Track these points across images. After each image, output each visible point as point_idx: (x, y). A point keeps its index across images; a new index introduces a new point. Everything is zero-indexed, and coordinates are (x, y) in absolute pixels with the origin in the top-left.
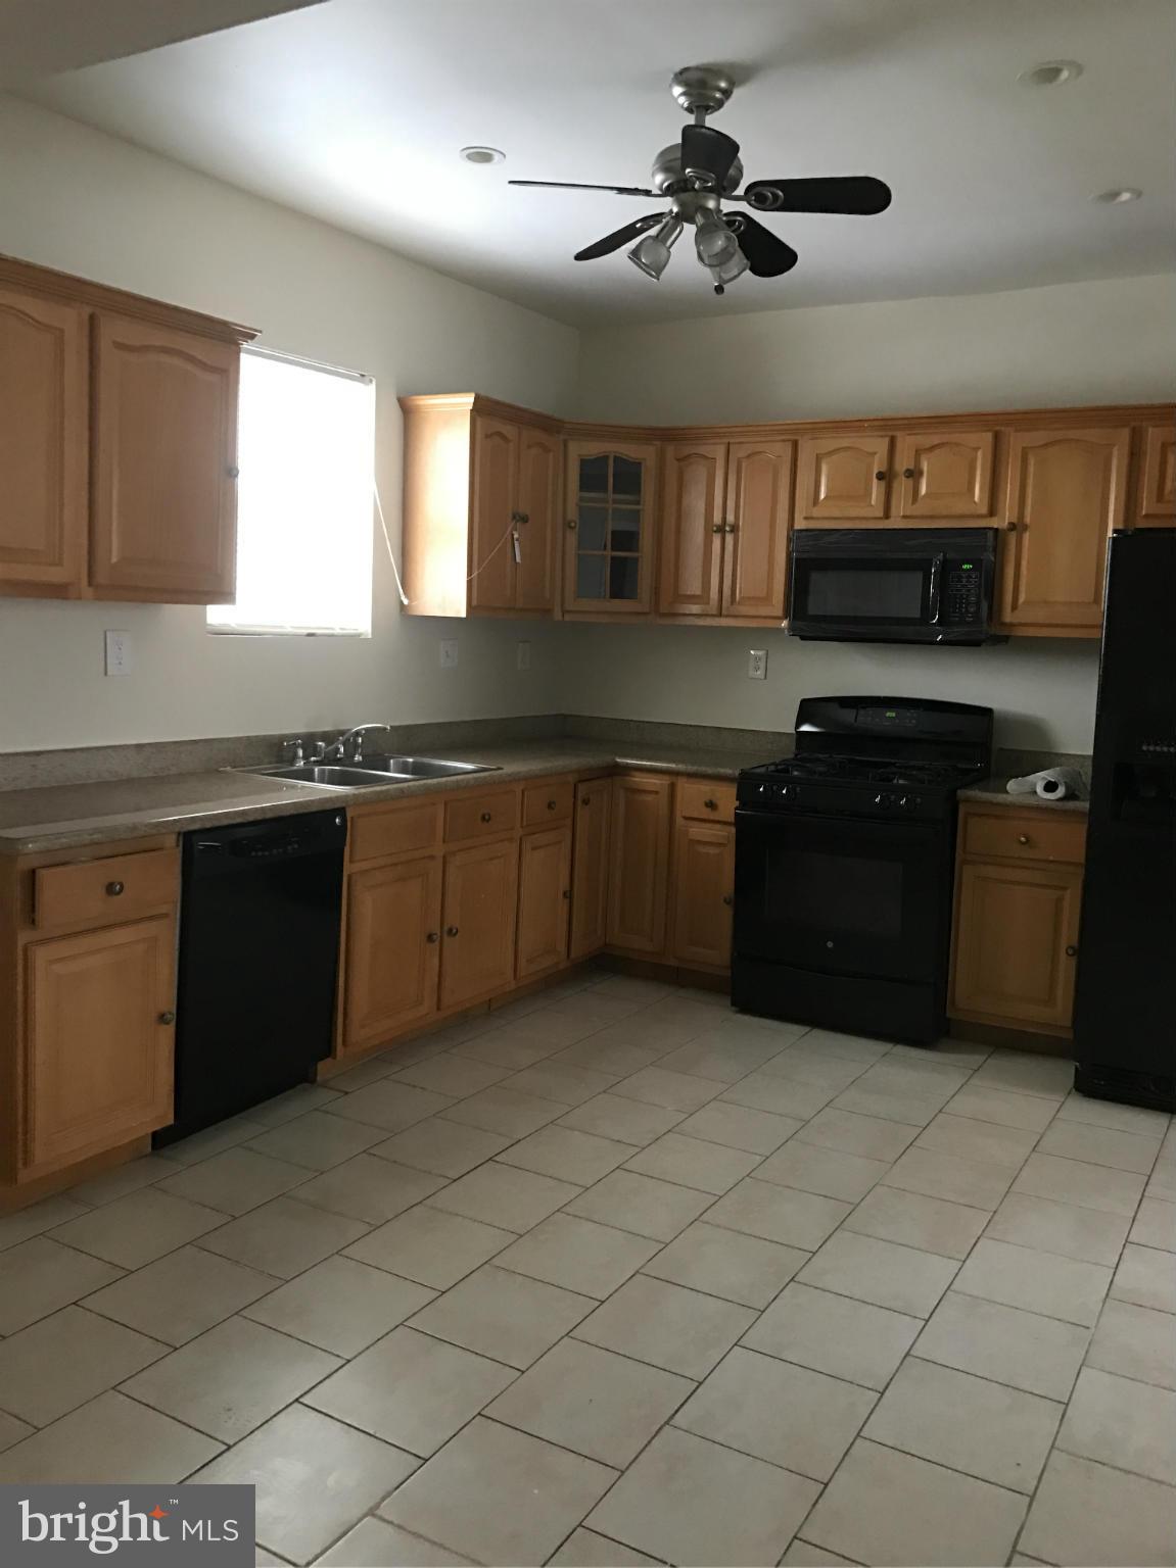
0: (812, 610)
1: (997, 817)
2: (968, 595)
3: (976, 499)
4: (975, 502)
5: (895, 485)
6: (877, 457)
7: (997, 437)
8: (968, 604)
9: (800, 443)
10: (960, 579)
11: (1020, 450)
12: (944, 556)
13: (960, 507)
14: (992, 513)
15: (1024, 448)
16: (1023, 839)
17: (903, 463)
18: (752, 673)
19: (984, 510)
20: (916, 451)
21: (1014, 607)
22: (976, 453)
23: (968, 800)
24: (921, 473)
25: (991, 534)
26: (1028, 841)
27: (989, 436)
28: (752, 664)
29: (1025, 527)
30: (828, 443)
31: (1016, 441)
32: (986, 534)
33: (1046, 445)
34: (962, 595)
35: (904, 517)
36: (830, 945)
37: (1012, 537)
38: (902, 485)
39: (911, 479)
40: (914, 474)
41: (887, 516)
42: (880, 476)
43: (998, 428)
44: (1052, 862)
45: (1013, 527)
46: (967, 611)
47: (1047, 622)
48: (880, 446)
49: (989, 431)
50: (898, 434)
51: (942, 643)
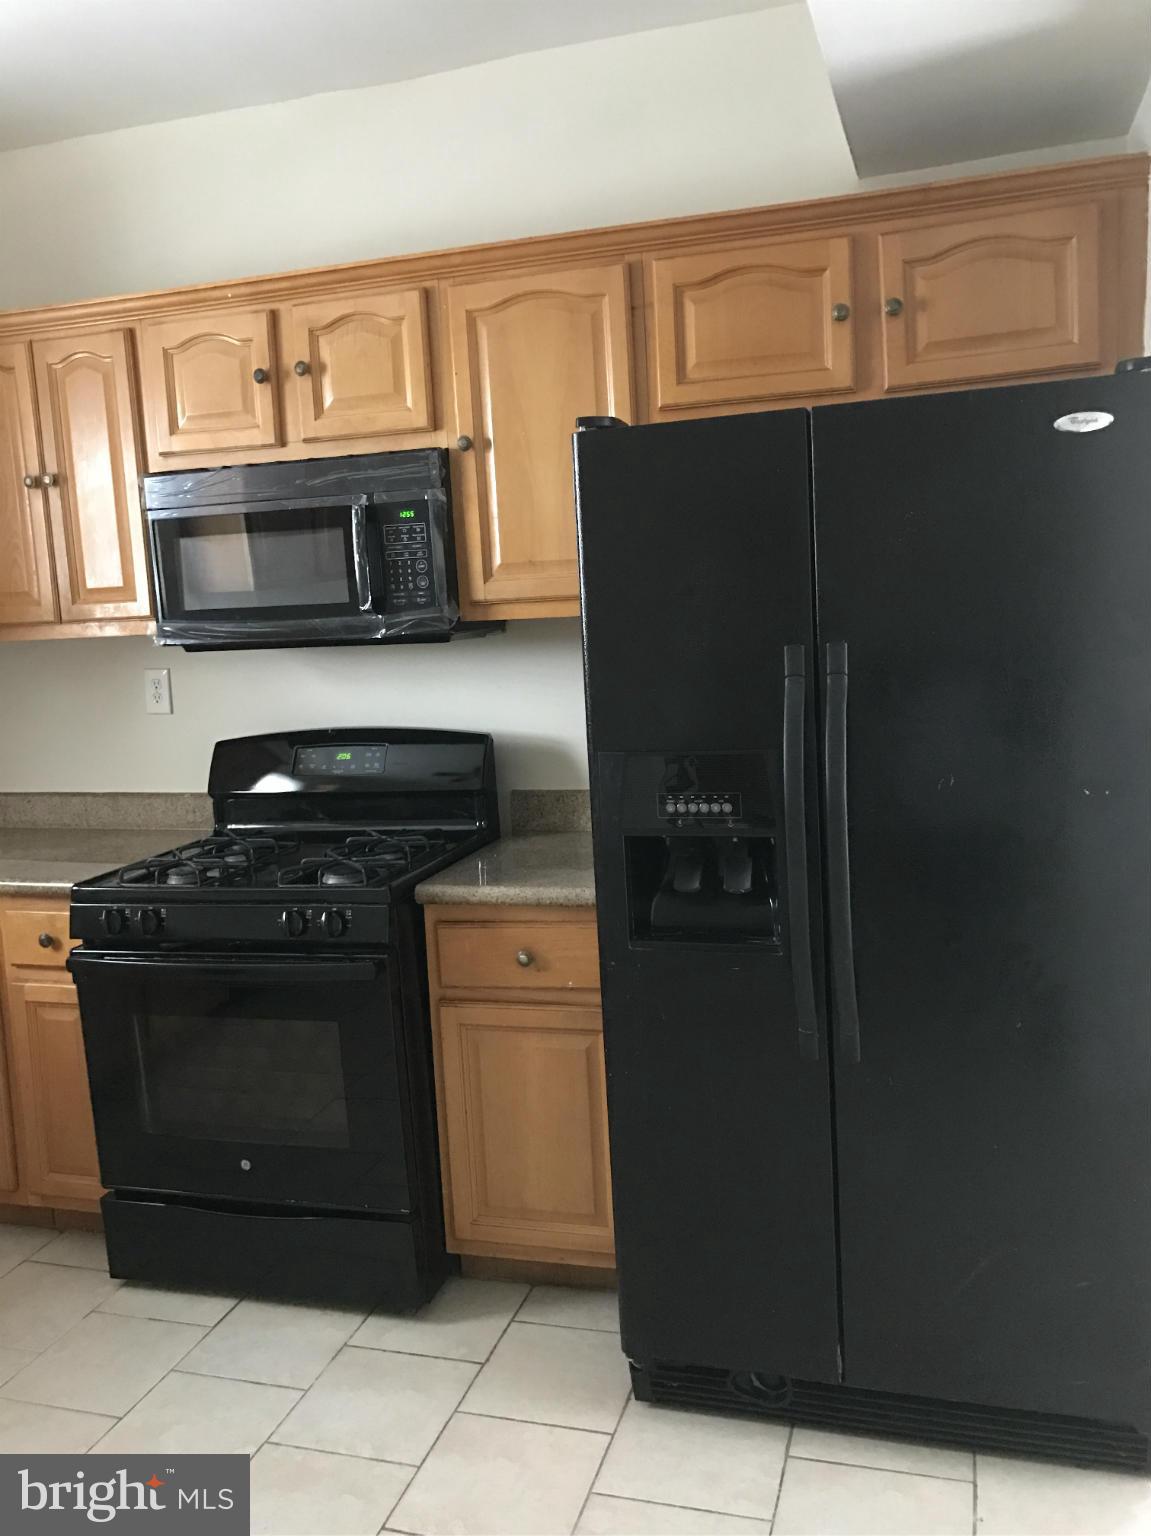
0: (190, 604)
1: (484, 923)
2: (414, 561)
3: (409, 403)
4: (409, 409)
5: (288, 388)
6: (253, 345)
7: (427, 297)
8: (415, 574)
9: (138, 334)
10: (398, 532)
11: (464, 314)
12: (368, 499)
13: (385, 418)
14: (436, 423)
15: (469, 313)
16: (523, 958)
17: (295, 350)
18: (152, 706)
19: (422, 420)
20: (311, 332)
21: (488, 574)
22: (400, 325)
23: (433, 901)
24: (322, 368)
25: (435, 457)
26: (531, 959)
27: (414, 298)
28: (150, 691)
29: (487, 444)
30: (178, 330)
31: (456, 301)
32: (427, 458)
33: (505, 303)
34: (405, 561)
35: (306, 441)
36: (246, 1165)
37: (470, 461)
38: (298, 389)
39: (306, 376)
40: (311, 369)
41: (282, 441)
42: (262, 377)
43: (427, 284)
44: (572, 989)
45: (468, 444)
46: (417, 588)
47: (538, 594)
48: (255, 327)
49: (414, 289)
50: (282, 307)
51: (385, 641)
